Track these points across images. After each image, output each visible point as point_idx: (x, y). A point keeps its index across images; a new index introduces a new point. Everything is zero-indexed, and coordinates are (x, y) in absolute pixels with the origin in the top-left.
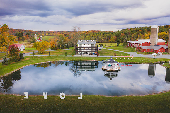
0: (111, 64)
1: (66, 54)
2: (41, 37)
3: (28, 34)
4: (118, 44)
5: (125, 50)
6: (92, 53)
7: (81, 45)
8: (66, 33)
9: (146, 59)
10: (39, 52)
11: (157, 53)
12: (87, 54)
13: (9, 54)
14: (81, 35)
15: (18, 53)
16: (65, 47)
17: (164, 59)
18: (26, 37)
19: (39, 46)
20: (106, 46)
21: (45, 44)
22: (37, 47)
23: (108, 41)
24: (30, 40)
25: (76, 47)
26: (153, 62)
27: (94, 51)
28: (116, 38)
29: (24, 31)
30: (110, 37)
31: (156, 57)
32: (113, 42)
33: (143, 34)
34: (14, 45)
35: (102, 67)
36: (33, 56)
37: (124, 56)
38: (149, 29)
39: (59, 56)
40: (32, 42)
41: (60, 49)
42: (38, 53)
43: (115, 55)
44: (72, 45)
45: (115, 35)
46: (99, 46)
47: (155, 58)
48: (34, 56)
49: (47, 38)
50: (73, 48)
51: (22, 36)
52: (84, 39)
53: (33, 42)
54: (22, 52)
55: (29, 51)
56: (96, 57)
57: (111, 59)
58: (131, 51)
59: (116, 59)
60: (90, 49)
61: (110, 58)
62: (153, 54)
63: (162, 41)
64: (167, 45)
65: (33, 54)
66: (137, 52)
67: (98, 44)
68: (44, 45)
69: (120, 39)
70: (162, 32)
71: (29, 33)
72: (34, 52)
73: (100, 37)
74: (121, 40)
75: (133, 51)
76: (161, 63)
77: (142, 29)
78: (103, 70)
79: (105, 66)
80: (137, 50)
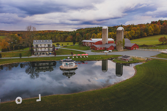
0: (68, 63)
1: (21, 55)
4: (74, 43)
5: (81, 49)
6: (49, 53)
7: (37, 46)
9: (99, 56)
11: (108, 51)
12: (43, 54)
14: (37, 35)
16: (19, 48)
17: (114, 56)
20: (62, 45)
23: (64, 41)
25: (31, 47)
26: (105, 59)
27: (51, 51)
28: (72, 37)
30: (66, 37)
31: (107, 54)
32: (69, 42)
33: (96, 33)
35: (60, 67)
37: (80, 55)
38: (100, 29)
39: (12, 58)
41: (13, 50)
43: (72, 54)
44: (27, 46)
45: (71, 35)
46: (55, 45)
50: (28, 49)
52: (40, 39)
56: (53, 57)
57: (69, 58)
59: (73, 57)
60: (47, 49)
61: (67, 57)
62: (105, 52)
63: (111, 40)
64: (115, 43)
66: (92, 50)
67: (55, 44)
69: (75, 38)
70: (111, 32)
73: (57, 37)
74: (76, 40)
75: (88, 49)
76: (111, 59)
77: (95, 29)
78: (61, 69)
79: (63, 65)
80: (91, 49)
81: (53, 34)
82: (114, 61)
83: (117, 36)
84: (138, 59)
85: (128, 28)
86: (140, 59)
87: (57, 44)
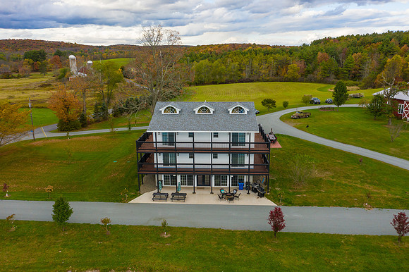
2: (89, 62)
3: (58, 53)
7: (171, 138)
12: (204, 183)
18: (54, 61)
28: (302, 65)
30: (285, 64)
32: (294, 80)
45: (300, 57)
51: (41, 61)
60: (224, 158)
81: (245, 54)
87: (266, 103)
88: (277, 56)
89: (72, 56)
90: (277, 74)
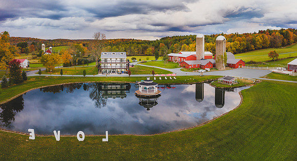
0: (148, 87)
1: (84, 73)
2: (51, 47)
3: (33, 43)
4: (157, 58)
5: (166, 66)
6: (121, 72)
7: (106, 60)
8: (85, 42)
9: (192, 77)
10: (48, 69)
11: (204, 69)
12: (114, 72)
13: (9, 72)
14: (106, 45)
15: (20, 72)
16: (83, 62)
17: (213, 77)
18: (31, 48)
19: (47, 61)
20: (140, 60)
21: (55, 58)
22: (44, 62)
24: (35, 52)
25: (99, 62)
26: (200, 81)
27: (124, 68)
28: (154, 49)
29: (28, 39)
30: (146, 48)
32: (150, 55)
33: (188, 44)
34: (15, 60)
35: (136, 92)
36: (39, 75)
37: (164, 75)
38: (194, 39)
39: (74, 76)
40: (38, 56)
41: (76, 65)
42: (47, 71)
43: (153, 73)
44: (93, 60)
45: (153, 45)
46: (130, 60)
47: (202, 76)
48: (41, 75)
49: (59, 49)
50: (95, 64)
51: (25, 48)
52: (110, 51)
53: (40, 55)
54: (26, 69)
55: (34, 69)
56: (126, 77)
57: (148, 79)
58: (174, 68)
59: (155, 79)
60: (118, 65)
61: (146, 77)
62: (200, 71)
63: (209, 53)
64: (215, 59)
65: (40, 73)
66: (182, 68)
67: (130, 58)
68: (53, 59)
69: (159, 51)
70: (208, 42)
71: (35, 42)
72: (40, 70)
73: (132, 48)
74: (160, 53)
75: (176, 67)
76: (209, 82)
77: (185, 38)
78: (137, 95)
79: (140, 89)
80: (181, 66)
81: (128, 44)
82: (212, 85)
83: (217, 48)
84: (244, 81)
85: (231, 38)
86: (247, 81)
87: (133, 59)
88: (143, 44)
89: (43, 45)
90: (143, 53)
